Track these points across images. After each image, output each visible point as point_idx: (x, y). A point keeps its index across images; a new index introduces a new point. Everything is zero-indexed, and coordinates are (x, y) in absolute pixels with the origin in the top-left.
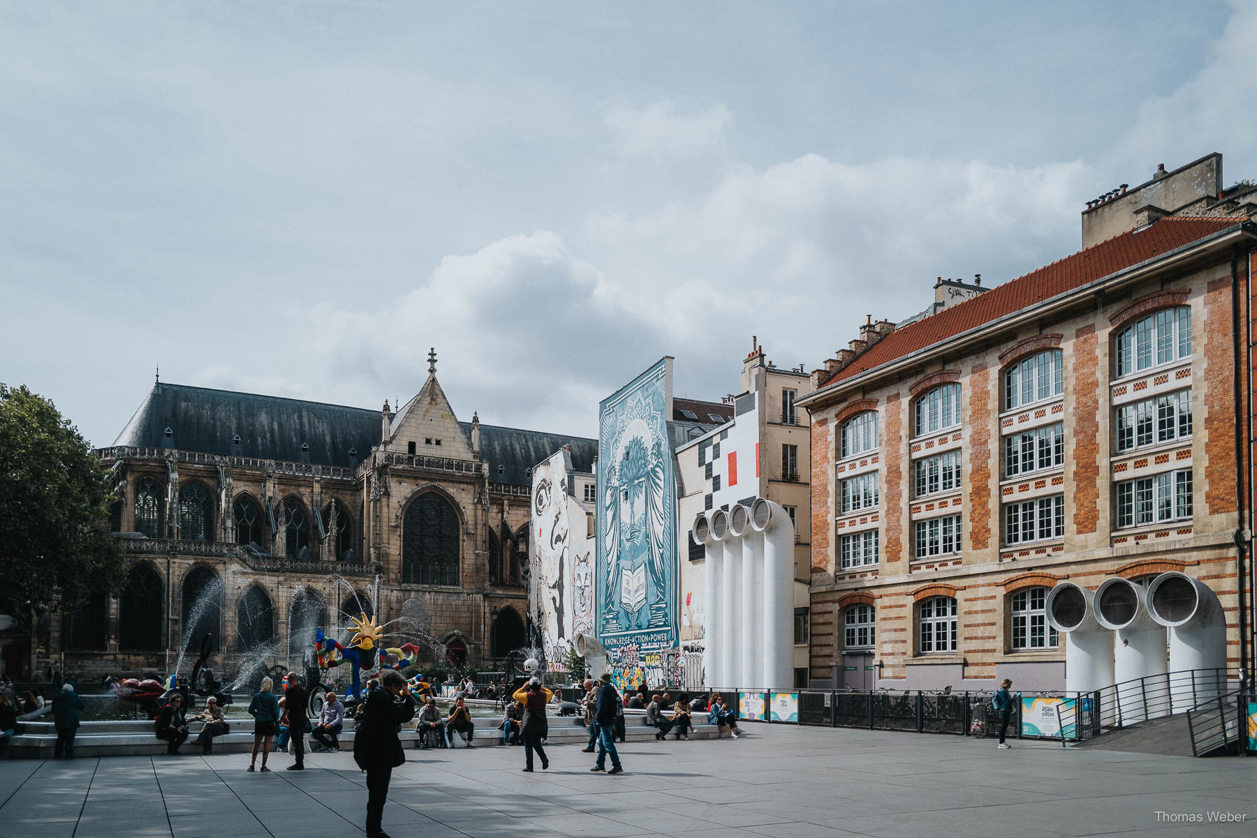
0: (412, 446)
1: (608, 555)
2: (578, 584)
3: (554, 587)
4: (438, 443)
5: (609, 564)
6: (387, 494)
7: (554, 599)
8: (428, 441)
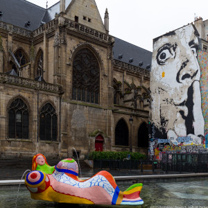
0: (76, 18)
4: (89, 20)
6: (65, 44)
8: (84, 18)
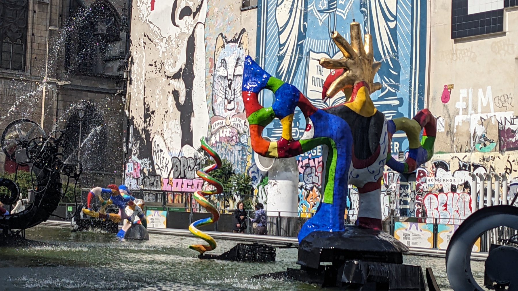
1: (280, 33)
2: (222, 72)
3: (176, 76)
5: (282, 46)
7: (176, 94)
